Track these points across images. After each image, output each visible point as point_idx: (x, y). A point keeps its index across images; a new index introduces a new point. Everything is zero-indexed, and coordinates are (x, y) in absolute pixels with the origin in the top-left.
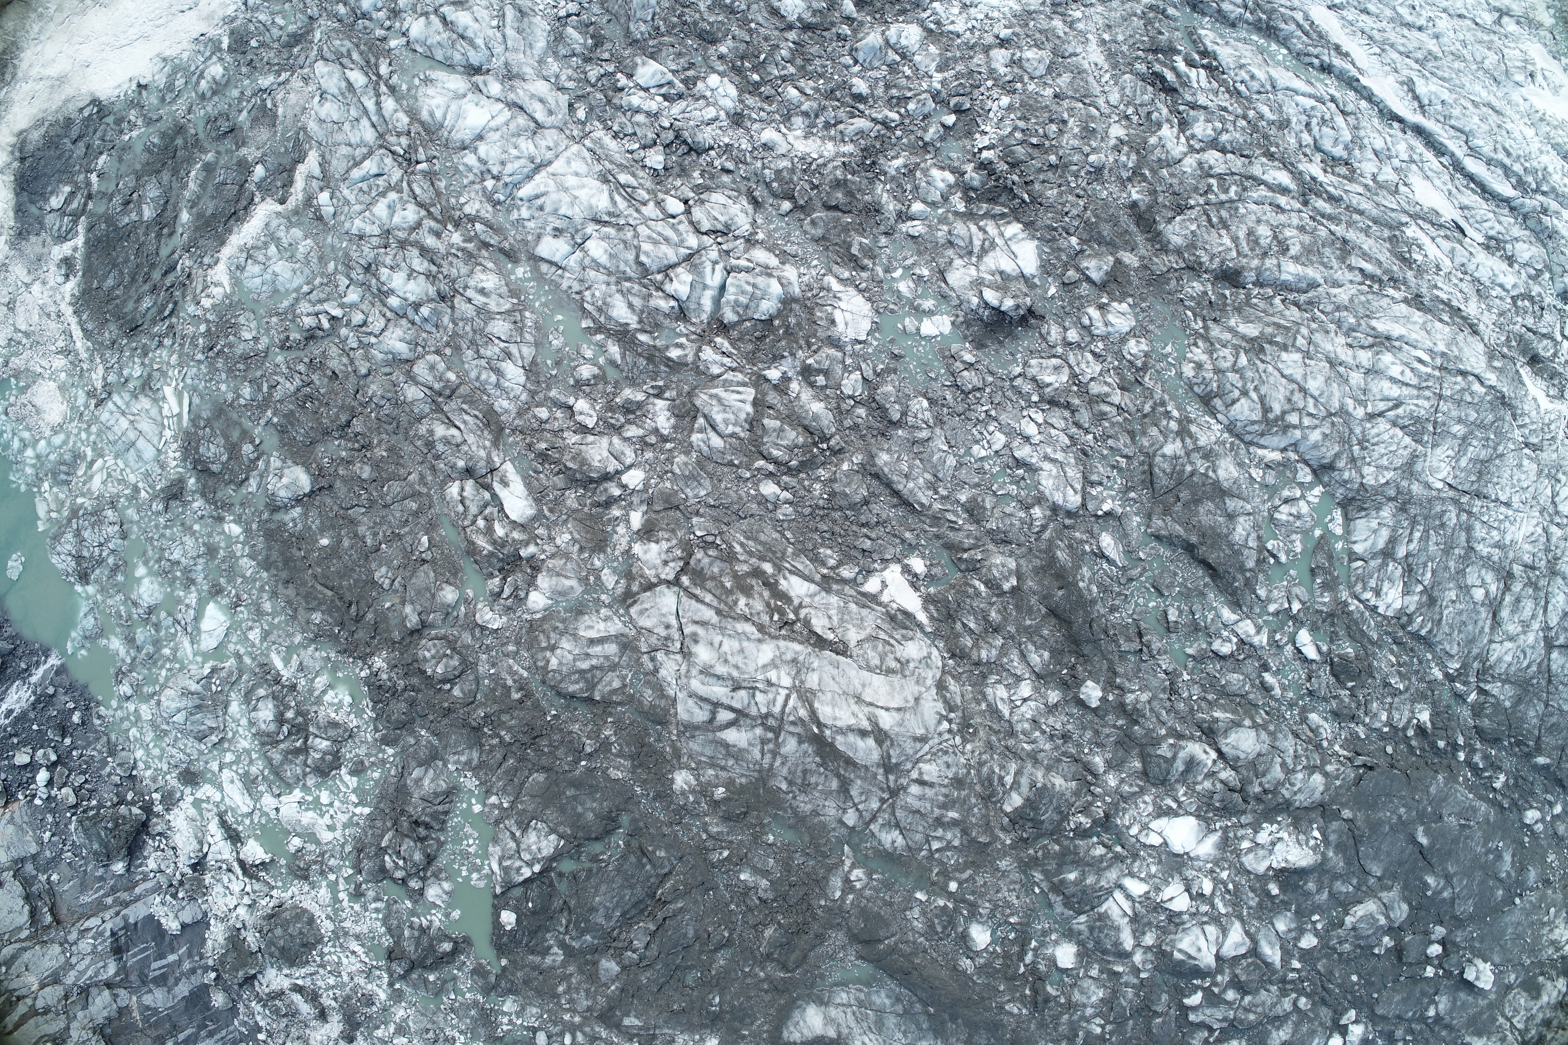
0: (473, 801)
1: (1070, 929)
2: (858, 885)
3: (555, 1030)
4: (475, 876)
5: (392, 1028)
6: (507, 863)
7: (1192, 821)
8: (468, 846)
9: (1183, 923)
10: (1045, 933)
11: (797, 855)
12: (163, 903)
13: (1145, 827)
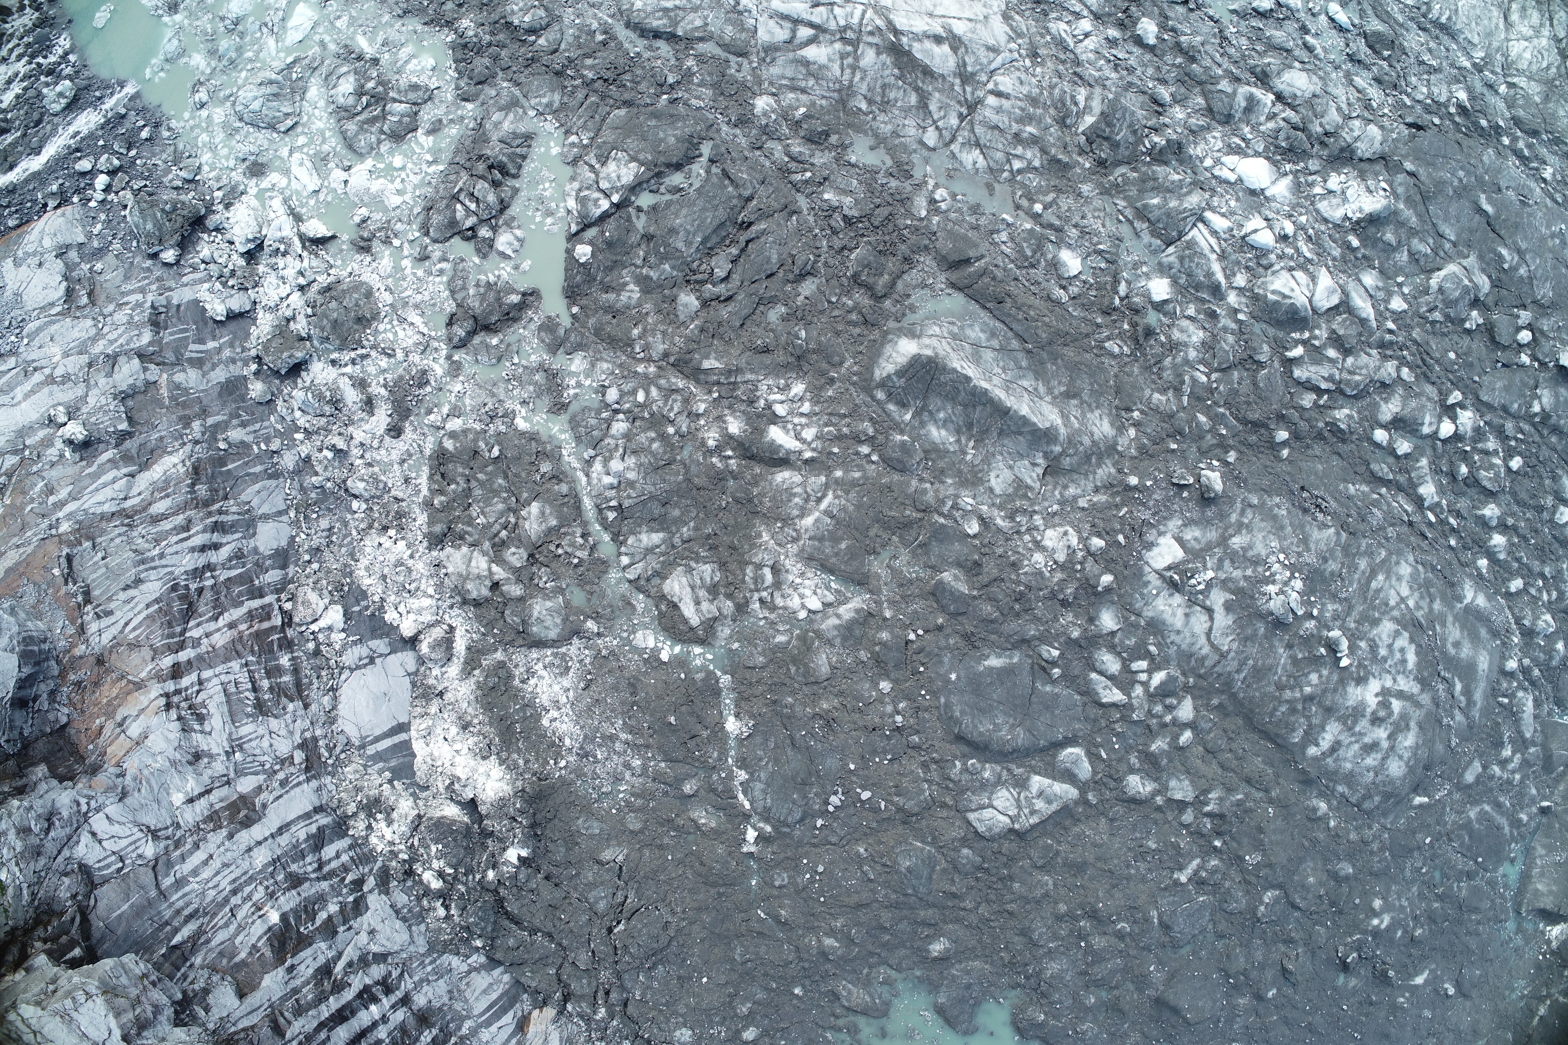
0: (552, 144)
1: (1160, 264)
2: (943, 206)
3: (627, 387)
4: (549, 220)
5: (445, 410)
6: (586, 193)
7: (1261, 160)
8: (544, 190)
9: (1271, 265)
10: (1136, 266)
11: (880, 175)
12: (211, 291)
13: (1217, 162)
